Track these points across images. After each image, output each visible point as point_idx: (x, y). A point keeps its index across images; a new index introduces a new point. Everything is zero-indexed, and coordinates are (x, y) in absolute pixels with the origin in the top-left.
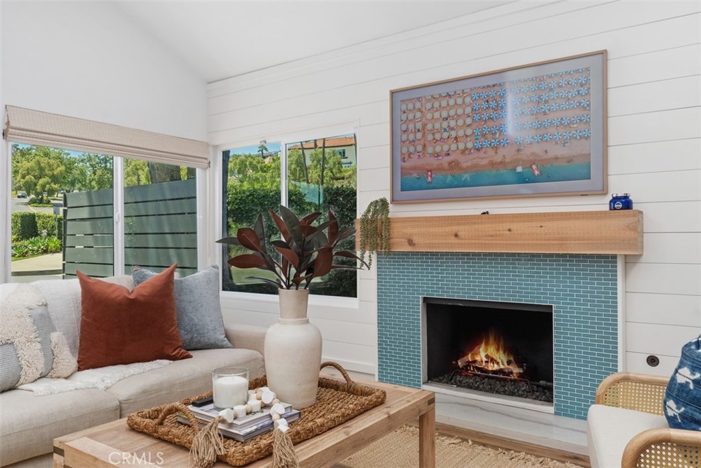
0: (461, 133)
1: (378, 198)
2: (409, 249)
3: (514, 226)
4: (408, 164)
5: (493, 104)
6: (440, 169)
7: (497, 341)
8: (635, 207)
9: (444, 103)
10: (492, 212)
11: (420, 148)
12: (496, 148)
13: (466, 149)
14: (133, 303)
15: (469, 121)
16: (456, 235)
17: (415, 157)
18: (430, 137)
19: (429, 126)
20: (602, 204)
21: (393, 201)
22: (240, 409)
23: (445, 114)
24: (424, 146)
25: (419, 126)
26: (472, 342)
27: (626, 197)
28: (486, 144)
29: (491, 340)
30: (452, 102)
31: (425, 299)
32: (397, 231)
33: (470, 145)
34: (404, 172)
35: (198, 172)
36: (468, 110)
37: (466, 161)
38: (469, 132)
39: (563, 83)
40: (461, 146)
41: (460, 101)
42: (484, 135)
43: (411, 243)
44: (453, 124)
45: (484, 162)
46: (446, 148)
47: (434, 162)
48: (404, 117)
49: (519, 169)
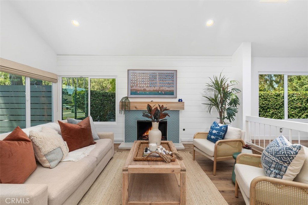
0: (146, 83)
1: (124, 97)
2: (135, 109)
4: (132, 88)
5: (154, 77)
6: (141, 90)
8: (183, 101)
9: (142, 75)
10: (154, 101)
11: (136, 85)
12: (155, 87)
13: (148, 86)
15: (148, 80)
17: (134, 87)
18: (139, 83)
19: (138, 80)
20: (176, 100)
23: (142, 78)
24: (137, 84)
25: (136, 79)
27: (181, 99)
28: (152, 86)
30: (144, 75)
31: (138, 121)
32: (131, 105)
33: (148, 85)
34: (131, 90)
36: (148, 78)
37: (148, 89)
38: (148, 82)
39: (169, 75)
40: (146, 86)
41: (146, 75)
42: (152, 84)
43: (136, 108)
44: (144, 80)
45: (152, 90)
46: (143, 86)
47: (139, 88)
48: (132, 77)
49: (160, 92)
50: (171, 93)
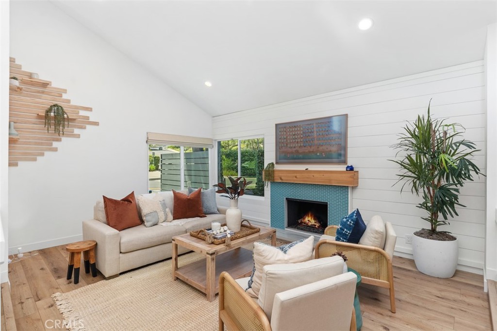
0: (299, 140)
1: (271, 162)
2: (280, 181)
3: (315, 175)
4: (281, 150)
5: (310, 131)
6: (292, 153)
7: (311, 216)
8: (355, 170)
9: (294, 129)
10: (310, 169)
11: (285, 145)
12: (311, 146)
13: (301, 146)
14: (189, 200)
15: (302, 136)
16: (296, 177)
17: (284, 148)
18: (289, 141)
19: (289, 137)
20: (344, 168)
21: (277, 163)
23: (294, 133)
24: (287, 144)
25: (285, 137)
26: (302, 215)
27: (351, 166)
28: (307, 144)
29: (310, 215)
30: (296, 129)
31: (286, 199)
32: (276, 174)
33: (302, 145)
34: (280, 153)
35: (209, 149)
36: (302, 132)
37: (301, 150)
38: (302, 140)
40: (299, 145)
41: (299, 129)
42: (307, 142)
43: (281, 179)
44: (296, 137)
45: (307, 151)
46: (294, 145)
47: (290, 150)
48: (280, 133)
49: (318, 154)
50: (337, 156)
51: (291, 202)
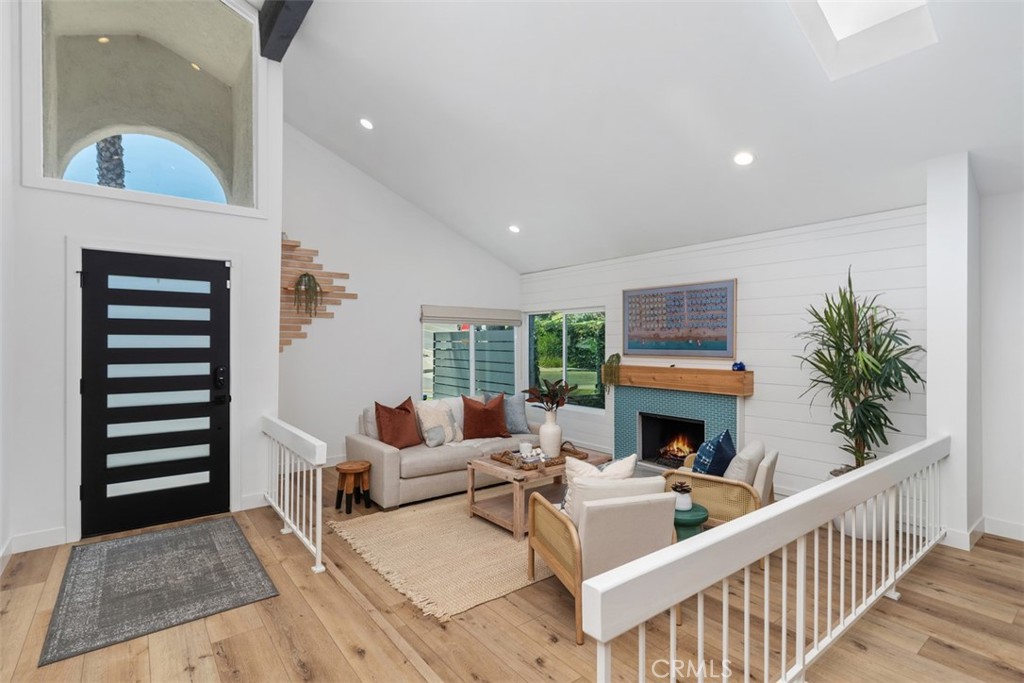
0: (660, 318)
1: (615, 353)
2: (629, 384)
3: (683, 376)
4: (632, 333)
5: (677, 303)
6: (649, 338)
7: (683, 440)
8: (746, 370)
9: (651, 300)
10: (678, 366)
11: (638, 325)
12: (678, 329)
13: (663, 327)
14: (486, 410)
15: (665, 312)
16: (654, 378)
17: (636, 329)
18: (644, 319)
19: (644, 313)
20: (727, 366)
21: (624, 354)
22: (529, 455)
23: (652, 306)
24: (641, 324)
25: (638, 312)
26: (667, 440)
27: (741, 364)
28: (673, 326)
29: (680, 439)
30: (656, 300)
31: (640, 413)
32: (623, 373)
33: (665, 325)
34: (631, 338)
35: (515, 328)
36: (664, 305)
37: (663, 334)
38: (665, 318)
39: (713, 295)
40: (660, 326)
41: (660, 299)
42: (672, 321)
44: (656, 312)
45: (672, 336)
46: (652, 326)
47: (646, 334)
48: (630, 305)
50: (719, 345)
51: (647, 419)
